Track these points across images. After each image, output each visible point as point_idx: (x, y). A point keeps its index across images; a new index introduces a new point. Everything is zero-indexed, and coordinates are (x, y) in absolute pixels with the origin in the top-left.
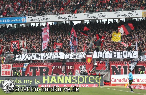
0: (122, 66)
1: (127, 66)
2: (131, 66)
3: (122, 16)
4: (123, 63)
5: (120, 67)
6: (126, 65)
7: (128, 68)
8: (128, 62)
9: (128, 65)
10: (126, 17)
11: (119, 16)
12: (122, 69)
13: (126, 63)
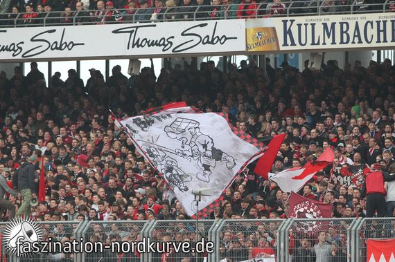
3: (152, 44)
10: (169, 52)
11: (137, 44)
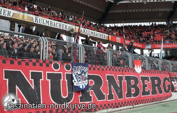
0: (44, 74)
1: (62, 73)
2: (74, 76)
4: (48, 65)
5: (37, 77)
6: (56, 71)
7: (62, 80)
8: (62, 64)
9: (64, 71)
12: (45, 82)
13: (56, 67)
